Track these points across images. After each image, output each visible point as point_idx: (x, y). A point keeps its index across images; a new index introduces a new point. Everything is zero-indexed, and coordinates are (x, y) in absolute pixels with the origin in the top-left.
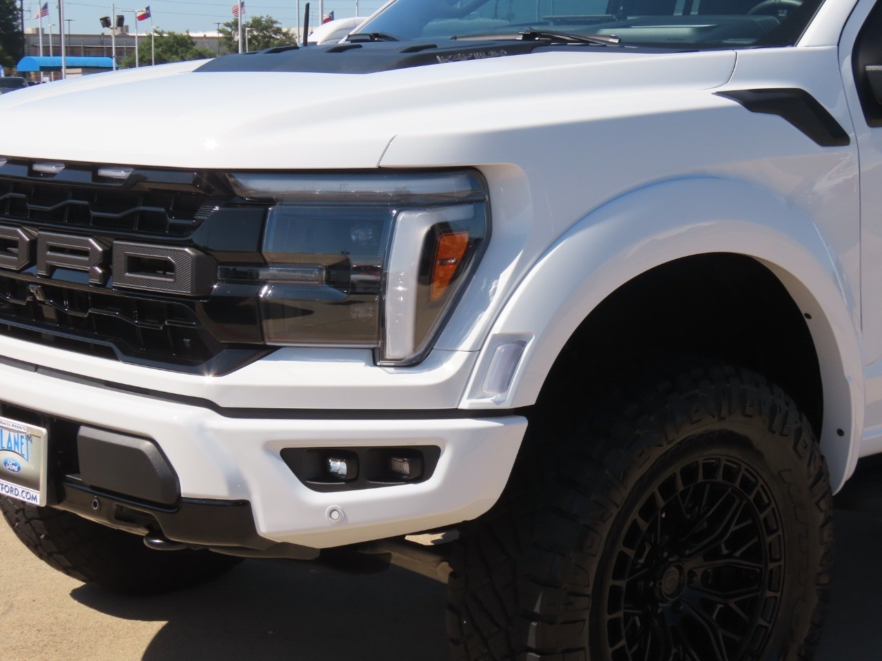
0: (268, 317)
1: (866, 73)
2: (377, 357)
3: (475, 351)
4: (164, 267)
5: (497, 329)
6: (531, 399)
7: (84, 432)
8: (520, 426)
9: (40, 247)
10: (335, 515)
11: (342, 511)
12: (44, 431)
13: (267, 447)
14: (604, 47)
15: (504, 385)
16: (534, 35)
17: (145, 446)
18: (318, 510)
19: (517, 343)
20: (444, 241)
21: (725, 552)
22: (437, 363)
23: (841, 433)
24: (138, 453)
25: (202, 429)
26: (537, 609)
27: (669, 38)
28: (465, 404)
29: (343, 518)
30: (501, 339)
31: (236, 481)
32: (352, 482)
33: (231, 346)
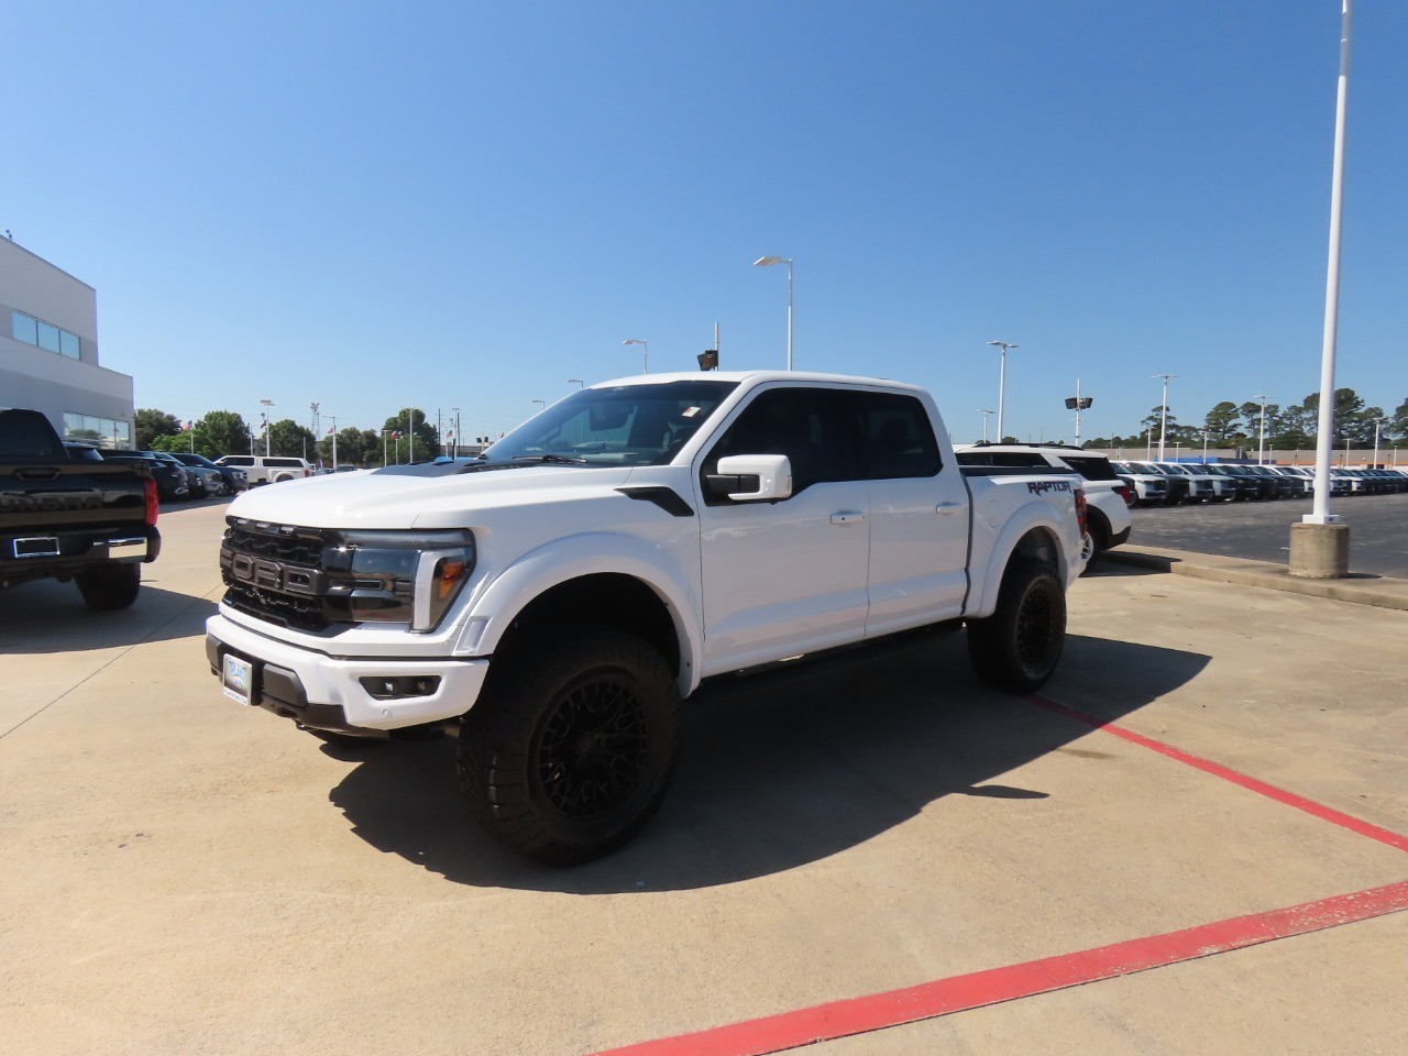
0: (355, 608)
1: (707, 479)
2: (411, 628)
3: (460, 625)
4: (305, 580)
5: (472, 615)
6: (491, 650)
7: (267, 667)
8: (485, 665)
9: (257, 568)
10: (386, 713)
11: (390, 711)
12: (250, 665)
13: (352, 676)
14: (581, 465)
15: (475, 644)
16: (549, 457)
17: (291, 675)
18: (377, 710)
19: (484, 621)
20: (446, 568)
21: (617, 728)
22: (443, 631)
23: (688, 665)
24: (286, 679)
25: (318, 667)
26: (494, 763)
27: (612, 460)
28: (454, 654)
29: (390, 714)
30: (474, 619)
31: (335, 695)
32: (396, 695)
33: (338, 622)
